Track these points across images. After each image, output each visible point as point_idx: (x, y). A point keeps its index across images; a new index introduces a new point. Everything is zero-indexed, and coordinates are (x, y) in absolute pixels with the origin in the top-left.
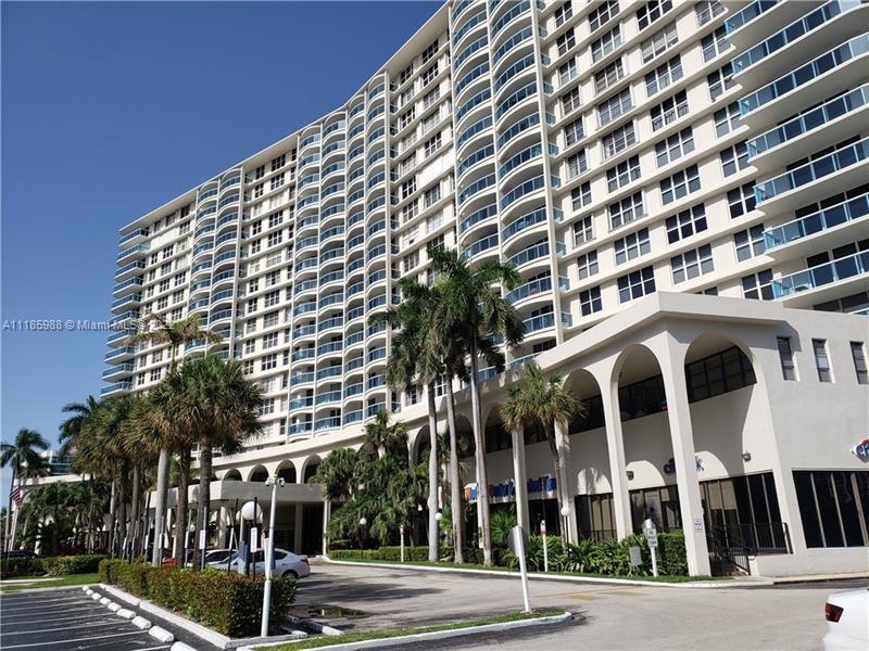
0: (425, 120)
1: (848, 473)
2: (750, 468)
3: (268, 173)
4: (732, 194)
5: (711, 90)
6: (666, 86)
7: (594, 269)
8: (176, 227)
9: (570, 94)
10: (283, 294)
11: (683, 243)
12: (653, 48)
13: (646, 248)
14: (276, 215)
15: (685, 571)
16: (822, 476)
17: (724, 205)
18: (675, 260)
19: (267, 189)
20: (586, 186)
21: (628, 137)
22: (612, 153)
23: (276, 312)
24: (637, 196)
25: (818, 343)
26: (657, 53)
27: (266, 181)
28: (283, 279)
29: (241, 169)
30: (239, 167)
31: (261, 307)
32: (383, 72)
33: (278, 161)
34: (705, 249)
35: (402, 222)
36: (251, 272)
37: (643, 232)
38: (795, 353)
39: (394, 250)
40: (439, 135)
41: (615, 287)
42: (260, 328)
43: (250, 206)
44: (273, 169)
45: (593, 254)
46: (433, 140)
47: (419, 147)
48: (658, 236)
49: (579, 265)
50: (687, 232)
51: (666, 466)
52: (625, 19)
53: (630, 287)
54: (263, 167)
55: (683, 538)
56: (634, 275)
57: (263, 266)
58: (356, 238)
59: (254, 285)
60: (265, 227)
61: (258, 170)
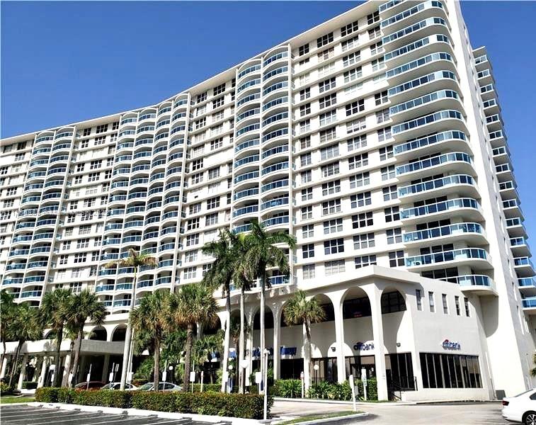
0: (212, 128)
1: (439, 354)
2: (399, 350)
3: (94, 134)
4: (387, 210)
5: (381, 157)
6: (358, 149)
7: (312, 234)
8: (13, 155)
9: (305, 139)
10: (96, 214)
11: (360, 230)
12: (353, 127)
13: (340, 228)
14: (96, 162)
15: (377, 398)
16: (430, 355)
17: (382, 215)
18: (356, 238)
19: (91, 144)
20: (310, 189)
21: (335, 170)
22: (326, 176)
23: (89, 226)
24: (338, 200)
25: (431, 293)
26: (355, 130)
27: (92, 138)
28: (97, 204)
29: (74, 128)
30: (73, 126)
31: (78, 220)
32: (187, 93)
33: (102, 128)
34: (371, 235)
35: (191, 185)
36: (73, 196)
37: (340, 220)
38: (422, 298)
39: (185, 201)
40: (221, 139)
41: (323, 246)
42: (76, 234)
43: (77, 152)
44: (98, 132)
45: (311, 226)
46: (217, 141)
47: (207, 143)
48: (348, 223)
49: (303, 230)
50: (363, 224)
51: (355, 346)
52: (339, 107)
53: (331, 247)
54: (90, 129)
55: (376, 382)
56: (333, 242)
57: (83, 194)
58: (156, 188)
59: (74, 205)
60: (87, 168)
61: (86, 130)
